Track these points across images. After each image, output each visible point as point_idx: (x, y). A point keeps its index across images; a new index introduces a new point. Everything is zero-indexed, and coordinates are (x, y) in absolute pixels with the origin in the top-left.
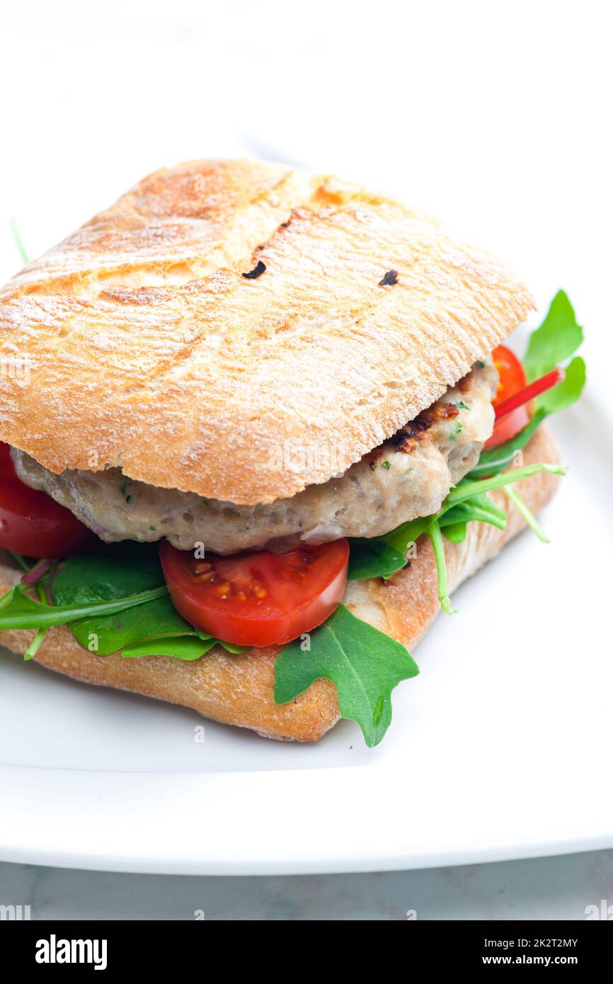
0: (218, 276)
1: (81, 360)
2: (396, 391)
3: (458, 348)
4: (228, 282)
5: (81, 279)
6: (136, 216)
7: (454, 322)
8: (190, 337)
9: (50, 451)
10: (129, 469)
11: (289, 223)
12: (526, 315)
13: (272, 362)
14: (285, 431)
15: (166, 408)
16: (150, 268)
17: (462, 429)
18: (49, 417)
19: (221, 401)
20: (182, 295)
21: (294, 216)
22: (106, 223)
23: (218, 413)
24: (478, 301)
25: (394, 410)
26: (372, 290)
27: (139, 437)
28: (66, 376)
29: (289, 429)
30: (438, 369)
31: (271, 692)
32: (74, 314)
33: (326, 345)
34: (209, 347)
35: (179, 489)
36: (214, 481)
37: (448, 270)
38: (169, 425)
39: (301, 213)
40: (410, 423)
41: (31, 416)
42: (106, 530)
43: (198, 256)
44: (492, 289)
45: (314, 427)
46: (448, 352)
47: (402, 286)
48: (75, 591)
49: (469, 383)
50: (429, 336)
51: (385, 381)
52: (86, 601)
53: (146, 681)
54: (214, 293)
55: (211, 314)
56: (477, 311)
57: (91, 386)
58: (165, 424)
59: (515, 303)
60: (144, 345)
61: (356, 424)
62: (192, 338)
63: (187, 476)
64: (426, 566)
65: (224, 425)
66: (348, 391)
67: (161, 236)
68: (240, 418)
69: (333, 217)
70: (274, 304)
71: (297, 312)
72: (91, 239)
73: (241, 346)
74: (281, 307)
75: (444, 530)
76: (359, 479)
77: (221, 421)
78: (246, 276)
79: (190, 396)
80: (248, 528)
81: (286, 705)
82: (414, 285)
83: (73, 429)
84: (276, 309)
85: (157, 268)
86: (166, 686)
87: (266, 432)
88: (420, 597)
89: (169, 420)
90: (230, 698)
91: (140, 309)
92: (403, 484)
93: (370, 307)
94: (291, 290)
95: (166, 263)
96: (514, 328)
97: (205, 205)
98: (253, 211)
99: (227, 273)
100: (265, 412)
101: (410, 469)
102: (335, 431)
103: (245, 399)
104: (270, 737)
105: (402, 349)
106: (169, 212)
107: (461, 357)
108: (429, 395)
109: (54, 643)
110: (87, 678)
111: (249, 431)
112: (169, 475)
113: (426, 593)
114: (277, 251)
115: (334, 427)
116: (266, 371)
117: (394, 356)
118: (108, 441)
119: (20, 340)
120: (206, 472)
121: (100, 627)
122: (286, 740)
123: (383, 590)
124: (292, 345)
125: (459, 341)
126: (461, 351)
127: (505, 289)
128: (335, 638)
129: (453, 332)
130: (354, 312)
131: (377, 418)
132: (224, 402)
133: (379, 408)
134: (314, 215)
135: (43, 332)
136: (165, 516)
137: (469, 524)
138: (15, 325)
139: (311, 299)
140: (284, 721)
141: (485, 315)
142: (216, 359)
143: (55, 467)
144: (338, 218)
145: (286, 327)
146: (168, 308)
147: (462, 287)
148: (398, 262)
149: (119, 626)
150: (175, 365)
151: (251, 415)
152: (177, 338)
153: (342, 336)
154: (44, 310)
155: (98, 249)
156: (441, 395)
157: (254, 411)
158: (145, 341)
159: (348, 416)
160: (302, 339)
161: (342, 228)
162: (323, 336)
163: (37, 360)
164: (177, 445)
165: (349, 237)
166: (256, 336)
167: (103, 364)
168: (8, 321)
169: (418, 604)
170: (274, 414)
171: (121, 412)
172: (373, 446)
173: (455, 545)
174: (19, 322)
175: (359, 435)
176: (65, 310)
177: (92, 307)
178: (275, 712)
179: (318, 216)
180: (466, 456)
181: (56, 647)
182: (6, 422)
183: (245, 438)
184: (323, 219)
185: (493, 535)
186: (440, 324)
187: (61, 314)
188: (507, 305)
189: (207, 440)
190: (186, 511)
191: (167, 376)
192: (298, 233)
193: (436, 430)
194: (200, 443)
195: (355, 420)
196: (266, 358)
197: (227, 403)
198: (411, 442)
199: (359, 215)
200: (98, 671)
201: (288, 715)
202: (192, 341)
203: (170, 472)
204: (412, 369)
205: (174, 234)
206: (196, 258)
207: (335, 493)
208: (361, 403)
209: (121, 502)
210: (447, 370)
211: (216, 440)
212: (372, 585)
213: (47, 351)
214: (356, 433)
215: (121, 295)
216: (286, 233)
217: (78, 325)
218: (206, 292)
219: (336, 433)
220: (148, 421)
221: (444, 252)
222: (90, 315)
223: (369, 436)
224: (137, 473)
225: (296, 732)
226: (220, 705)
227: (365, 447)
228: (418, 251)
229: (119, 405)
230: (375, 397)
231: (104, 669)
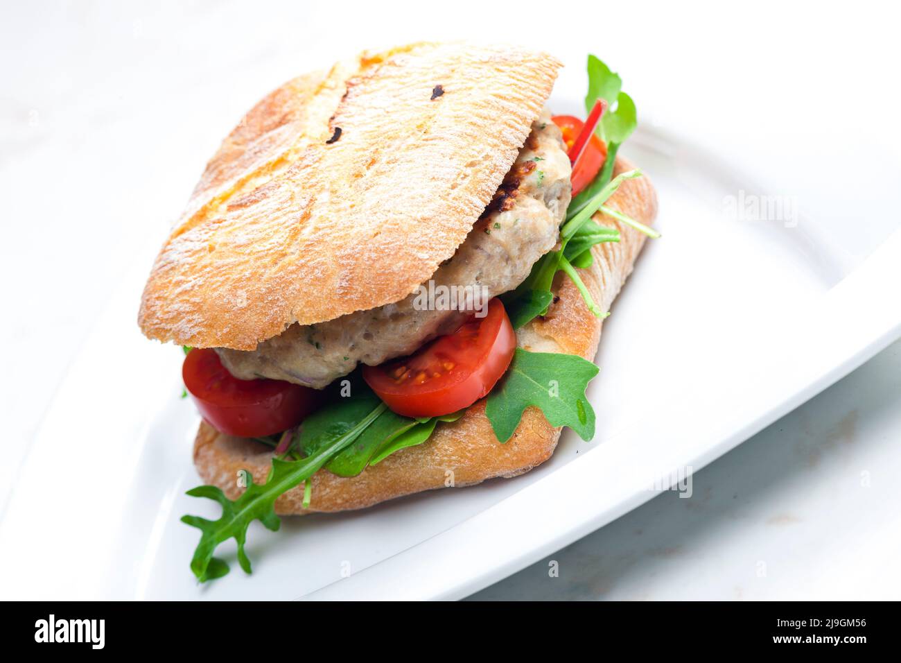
0: (309, 152)
1: (232, 260)
2: (478, 167)
3: (513, 117)
4: (317, 152)
5: (211, 207)
6: (236, 147)
7: (500, 100)
8: (304, 203)
9: (240, 336)
10: (303, 319)
11: (348, 92)
12: (556, 73)
13: (373, 189)
14: (403, 232)
15: (309, 261)
16: (258, 174)
17: (544, 174)
18: (227, 312)
19: (346, 235)
20: (288, 179)
21: (348, 86)
22: (217, 164)
23: (348, 244)
24: (513, 78)
25: (483, 182)
26: (427, 106)
27: (299, 291)
28: (227, 276)
29: (405, 228)
30: (504, 139)
31: (494, 436)
32: (213, 232)
33: (409, 159)
34: (322, 203)
35: (346, 313)
36: (368, 294)
37: (480, 66)
38: (316, 271)
39: (354, 81)
40: (501, 187)
41: (215, 318)
42: (314, 379)
43: (289, 148)
44: (521, 65)
45: (424, 219)
46: (506, 123)
47: (449, 93)
48: (318, 440)
49: (536, 142)
50: (485, 118)
51: (465, 164)
52: (328, 442)
53: (402, 479)
54: (310, 166)
55: (313, 181)
56: (516, 85)
57: (247, 274)
58: (313, 272)
59: (544, 68)
60: (273, 226)
61: (456, 204)
62: (307, 202)
63: (347, 301)
64: (572, 295)
65: (356, 250)
66: (439, 183)
67: (260, 151)
68: (366, 239)
69: (379, 72)
70: (357, 150)
71: (377, 147)
72: (210, 180)
73: (345, 189)
74: (364, 150)
75: (574, 263)
76: (482, 246)
77: (353, 249)
78: (329, 142)
79: (322, 243)
80: (415, 322)
81: (510, 440)
82: (458, 88)
83: (249, 311)
84: (361, 153)
85: (263, 171)
86: (418, 476)
87: (389, 240)
88: (578, 318)
89: (315, 268)
90: (467, 457)
91: (260, 204)
92: (516, 233)
93: (430, 118)
94: (367, 135)
95: (268, 164)
96: (552, 86)
97: (283, 114)
98: (318, 99)
99: (314, 147)
100: (382, 226)
101: (517, 220)
102: (442, 215)
103: (364, 224)
104: (514, 475)
105: (468, 135)
106: (259, 133)
107: (519, 123)
108: (505, 161)
109: (322, 488)
110: (361, 502)
111: (376, 245)
112: (334, 308)
113: (581, 314)
114: (345, 115)
115: (440, 213)
116: (371, 198)
117: (464, 143)
118: (278, 306)
119: (183, 270)
120: (359, 291)
121: (347, 456)
122: (527, 471)
123: (546, 325)
124: (383, 171)
125: (512, 112)
126: (516, 119)
127: (530, 61)
128: (523, 374)
129: (503, 108)
130: (420, 127)
131: (471, 193)
132: (349, 234)
133: (469, 185)
134: (364, 78)
135: (197, 256)
136: (351, 344)
137: (593, 250)
138: (176, 263)
139: (384, 133)
140: (515, 454)
141: (523, 85)
142: (331, 208)
143: (249, 346)
144: (382, 71)
145: (373, 162)
146: (281, 193)
147: (496, 73)
148: (439, 78)
149: (362, 448)
150: (302, 228)
151: (373, 233)
152: (296, 208)
153: (417, 147)
154: (191, 241)
155: (217, 183)
156: (516, 158)
157: (374, 229)
158: (273, 223)
159: (447, 200)
160: (388, 163)
161: (389, 77)
162: (403, 153)
163: (200, 277)
164: (329, 282)
165: (397, 79)
166: (354, 178)
167: (249, 254)
168: (169, 263)
169: (579, 324)
170: (390, 224)
171: (278, 280)
172: (478, 215)
173: (589, 271)
174: (176, 260)
175: (463, 211)
176: (206, 233)
177: (225, 220)
178: (504, 451)
179: (367, 78)
180: (558, 194)
181: (325, 490)
182: (199, 333)
183: (376, 251)
184: (372, 78)
185: (619, 253)
186: (490, 106)
187: (205, 237)
188: (538, 71)
189: (348, 267)
190: (364, 333)
191: (300, 237)
192: (357, 96)
193: (525, 185)
194: (344, 272)
195: (454, 201)
196: (367, 189)
197: (351, 234)
198: (508, 201)
199: (398, 62)
200: (364, 492)
201: (515, 448)
202: (307, 205)
203: (333, 304)
204: (482, 148)
205: (268, 145)
206: (289, 150)
207: (467, 264)
208: (453, 187)
209: (313, 350)
210: (511, 136)
211: (355, 264)
212: (535, 325)
213: (205, 267)
214: (459, 210)
215: (243, 201)
216: (347, 100)
217: (220, 238)
218: (304, 168)
219: (444, 217)
220: (300, 276)
221: (471, 56)
222: (227, 227)
223: (471, 208)
224: (310, 318)
225: (528, 459)
226: (463, 467)
227: (472, 218)
228: (452, 64)
229: (273, 276)
230: (463, 178)
231: (368, 487)
